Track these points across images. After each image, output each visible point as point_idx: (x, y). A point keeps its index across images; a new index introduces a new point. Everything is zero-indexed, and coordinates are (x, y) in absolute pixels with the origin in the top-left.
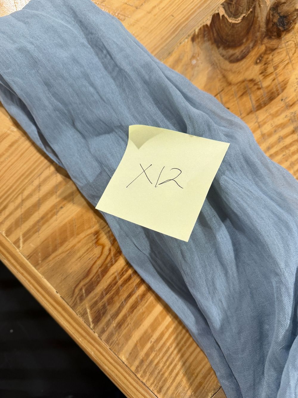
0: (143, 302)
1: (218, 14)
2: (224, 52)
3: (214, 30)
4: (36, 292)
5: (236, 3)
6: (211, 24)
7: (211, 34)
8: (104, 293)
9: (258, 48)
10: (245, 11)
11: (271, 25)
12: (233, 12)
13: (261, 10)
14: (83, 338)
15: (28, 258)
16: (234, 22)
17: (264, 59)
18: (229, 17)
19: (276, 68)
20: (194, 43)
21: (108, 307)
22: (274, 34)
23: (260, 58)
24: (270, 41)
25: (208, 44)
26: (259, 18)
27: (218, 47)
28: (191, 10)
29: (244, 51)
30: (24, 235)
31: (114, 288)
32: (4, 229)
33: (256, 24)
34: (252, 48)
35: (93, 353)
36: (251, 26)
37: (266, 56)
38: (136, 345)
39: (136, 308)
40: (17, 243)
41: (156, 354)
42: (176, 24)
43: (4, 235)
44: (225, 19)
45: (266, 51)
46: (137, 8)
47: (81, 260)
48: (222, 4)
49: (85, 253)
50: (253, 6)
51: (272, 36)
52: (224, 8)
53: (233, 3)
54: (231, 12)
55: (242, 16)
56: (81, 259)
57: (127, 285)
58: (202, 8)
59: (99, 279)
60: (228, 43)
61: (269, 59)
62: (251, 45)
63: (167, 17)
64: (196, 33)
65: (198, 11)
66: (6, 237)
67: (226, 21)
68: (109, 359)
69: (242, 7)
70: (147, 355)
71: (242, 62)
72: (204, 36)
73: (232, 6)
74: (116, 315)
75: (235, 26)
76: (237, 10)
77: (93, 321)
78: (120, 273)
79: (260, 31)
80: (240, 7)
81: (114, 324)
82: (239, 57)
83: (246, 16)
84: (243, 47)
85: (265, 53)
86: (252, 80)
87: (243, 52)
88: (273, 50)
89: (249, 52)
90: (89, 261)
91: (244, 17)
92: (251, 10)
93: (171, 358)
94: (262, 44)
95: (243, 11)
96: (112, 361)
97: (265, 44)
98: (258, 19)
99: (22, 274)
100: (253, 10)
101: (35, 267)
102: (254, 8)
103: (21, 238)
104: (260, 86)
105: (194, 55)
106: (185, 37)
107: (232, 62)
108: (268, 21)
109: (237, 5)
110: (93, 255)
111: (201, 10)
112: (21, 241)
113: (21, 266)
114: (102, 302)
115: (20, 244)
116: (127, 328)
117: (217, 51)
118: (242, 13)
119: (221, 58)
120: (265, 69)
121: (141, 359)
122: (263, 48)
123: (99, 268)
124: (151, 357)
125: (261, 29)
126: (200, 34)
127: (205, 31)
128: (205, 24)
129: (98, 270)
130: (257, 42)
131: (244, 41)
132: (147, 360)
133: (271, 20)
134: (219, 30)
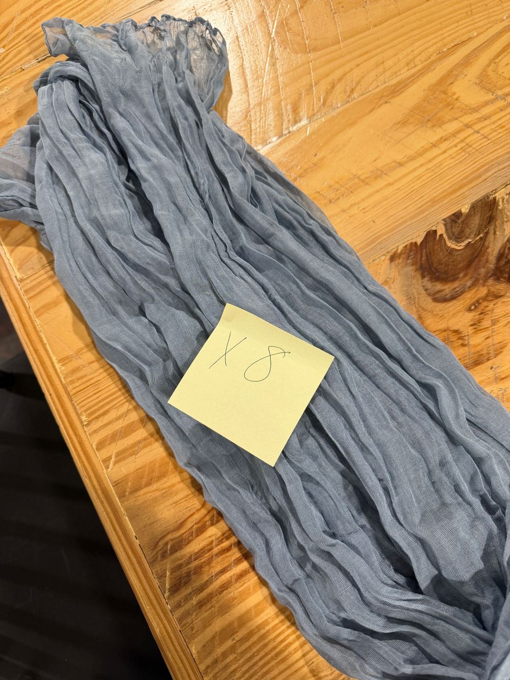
0: (238, 585)
1: (435, 231)
2: (429, 285)
3: (424, 251)
4: (112, 530)
5: (463, 222)
6: (422, 243)
7: (419, 256)
8: (193, 557)
9: (478, 290)
10: (472, 236)
11: (504, 263)
12: (456, 233)
13: (494, 238)
14: (151, 607)
15: (114, 484)
16: (453, 246)
17: (482, 307)
18: (450, 238)
19: (494, 322)
20: (393, 263)
21: (193, 577)
22: (504, 276)
23: (477, 305)
24: (496, 284)
25: (410, 269)
26: (490, 249)
27: (423, 277)
28: (400, 219)
29: (457, 289)
30: (118, 454)
31: (207, 555)
32: (96, 440)
33: (483, 256)
34: (469, 287)
35: (158, 630)
36: (476, 257)
37: (485, 304)
38: (214, 637)
39: (227, 589)
40: (106, 461)
41: (236, 658)
42: (375, 234)
43: (94, 447)
44: (443, 241)
45: (487, 295)
46: (330, 202)
47: (177, 507)
48: (444, 220)
49: (183, 498)
50: (485, 231)
51: (502, 277)
52: (445, 225)
53: (460, 221)
54: (453, 234)
55: (466, 242)
56: (176, 505)
57: (224, 556)
58: (416, 219)
59: (191, 538)
60: (437, 274)
61: (488, 309)
62: (469, 283)
63: (366, 222)
64: (399, 251)
65: (409, 223)
66: (96, 451)
67: (443, 243)
68: (176, 644)
69: (470, 229)
70: (225, 655)
71: (450, 304)
72: (408, 258)
73: (457, 225)
74: (200, 589)
75: (454, 253)
76: (462, 231)
77: (169, 588)
78: (219, 538)
79: (486, 267)
80: (467, 229)
81: (195, 601)
82: (448, 297)
83: (472, 242)
84: (456, 284)
85: (485, 299)
86: (456, 332)
87: (455, 291)
88: (498, 297)
89: (462, 293)
90: (185, 510)
91: (470, 242)
92: (481, 235)
93: (253, 670)
94: (484, 285)
95: (469, 235)
96: (178, 648)
97: (488, 286)
98: (488, 250)
99: (102, 502)
100: (484, 236)
101: (120, 498)
102: (487, 233)
103: (113, 457)
104: (466, 342)
105: (388, 280)
106: (383, 253)
107: (436, 300)
108: (501, 256)
109: (464, 225)
110: (192, 504)
111: (414, 221)
112: (113, 460)
113: (103, 492)
114: (187, 567)
115: (109, 463)
116: (209, 612)
117: (420, 281)
118: (467, 238)
119: (423, 292)
120: (479, 321)
121: (215, 658)
122: (483, 291)
123: (195, 524)
124: (228, 660)
125: (488, 264)
126: (404, 253)
127: (411, 251)
128: (414, 241)
129: (193, 526)
130: (478, 281)
131: (461, 275)
132: (222, 661)
133: (505, 255)
134: (430, 253)
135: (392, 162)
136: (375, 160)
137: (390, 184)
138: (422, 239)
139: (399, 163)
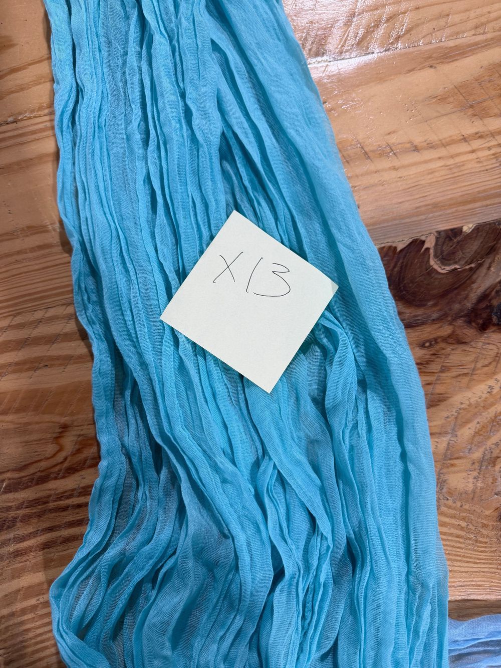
0: (61, 548)
1: (423, 242)
3: (401, 261)
5: (458, 242)
6: (402, 250)
7: (392, 265)
8: (25, 504)
9: (441, 327)
10: (463, 262)
11: (484, 306)
12: (445, 253)
13: (486, 274)
16: (436, 267)
17: (437, 347)
18: (436, 256)
19: (444, 369)
21: (18, 524)
22: (478, 321)
23: (433, 343)
24: (466, 327)
26: (476, 284)
28: (388, 214)
29: (419, 318)
31: (40, 507)
33: (464, 290)
34: (433, 320)
36: (456, 288)
37: (443, 345)
38: (19, 591)
39: (49, 548)
41: (34, 618)
44: (427, 256)
45: (450, 336)
47: (26, 447)
48: (439, 232)
49: (35, 441)
50: (479, 262)
51: (474, 321)
52: (437, 239)
53: (455, 240)
54: (442, 252)
55: (453, 267)
56: (26, 445)
57: (57, 514)
58: (408, 220)
59: (30, 484)
60: (404, 292)
61: (443, 351)
62: (435, 316)
65: (397, 222)
67: (426, 259)
69: (463, 254)
70: (24, 611)
73: (451, 244)
74: (21, 539)
75: (433, 275)
76: (453, 253)
78: (58, 494)
79: (463, 304)
80: (460, 252)
81: (12, 548)
83: (459, 270)
84: (420, 311)
85: (445, 339)
87: (417, 318)
88: (460, 342)
89: (423, 323)
90: (34, 454)
91: (456, 269)
92: (473, 265)
94: (450, 324)
95: (460, 260)
97: (455, 326)
98: (473, 285)
100: (475, 267)
102: (480, 265)
108: (484, 297)
109: (458, 247)
110: (42, 450)
114: (16, 512)
116: (22, 564)
118: (456, 263)
120: (428, 362)
121: (13, 611)
122: (446, 330)
123: (39, 471)
124: (25, 617)
125: (466, 300)
127: (386, 255)
128: (394, 245)
129: (36, 473)
130: (447, 317)
131: (430, 303)
132: (19, 616)
133: (489, 298)
134: (406, 266)
135: (408, 143)
136: (389, 134)
137: (395, 169)
138: (404, 246)
139: (416, 146)
